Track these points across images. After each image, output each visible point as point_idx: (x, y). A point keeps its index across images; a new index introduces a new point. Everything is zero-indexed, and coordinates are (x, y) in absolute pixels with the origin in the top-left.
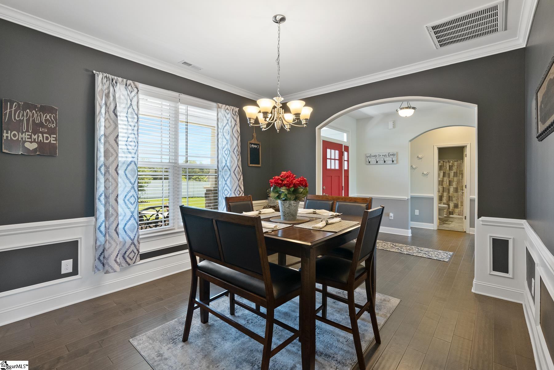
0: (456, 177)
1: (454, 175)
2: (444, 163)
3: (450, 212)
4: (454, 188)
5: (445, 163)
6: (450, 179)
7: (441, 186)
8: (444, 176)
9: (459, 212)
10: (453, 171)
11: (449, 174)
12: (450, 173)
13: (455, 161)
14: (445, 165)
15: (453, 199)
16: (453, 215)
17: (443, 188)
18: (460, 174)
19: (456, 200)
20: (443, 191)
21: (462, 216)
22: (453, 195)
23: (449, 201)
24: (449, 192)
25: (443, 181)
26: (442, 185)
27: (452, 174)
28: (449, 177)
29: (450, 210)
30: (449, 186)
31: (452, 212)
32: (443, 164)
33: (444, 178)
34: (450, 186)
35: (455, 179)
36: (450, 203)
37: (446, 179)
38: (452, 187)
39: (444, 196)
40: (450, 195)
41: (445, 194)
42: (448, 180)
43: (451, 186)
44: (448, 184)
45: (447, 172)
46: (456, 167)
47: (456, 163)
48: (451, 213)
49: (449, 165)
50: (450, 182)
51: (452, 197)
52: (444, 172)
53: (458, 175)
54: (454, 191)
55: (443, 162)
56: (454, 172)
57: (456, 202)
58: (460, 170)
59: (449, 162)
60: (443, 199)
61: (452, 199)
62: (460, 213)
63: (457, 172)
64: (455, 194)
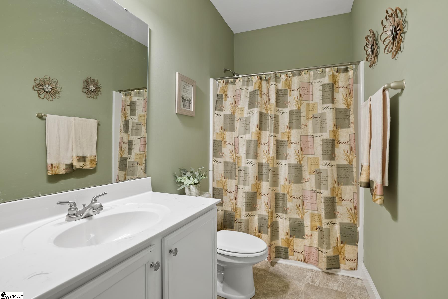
0: (298, 128)
1: (291, 121)
2: (261, 83)
3: (278, 249)
4: (290, 165)
5: (264, 83)
6: (279, 137)
7: (254, 161)
8: (261, 126)
9: (307, 250)
10: (287, 110)
11: (276, 118)
12: (279, 114)
13: (294, 75)
14: (264, 91)
15: (289, 205)
16: (286, 258)
17: (260, 165)
18: (307, 119)
19: (298, 207)
20: (260, 178)
21: (314, 264)
22: (288, 193)
23: (276, 211)
24: (275, 182)
25: (258, 143)
26: (256, 157)
27: (284, 120)
28: (276, 129)
29: (280, 243)
30: (275, 161)
31: (286, 250)
32: (260, 87)
33: (263, 132)
34: (280, 161)
35: (295, 135)
36: (279, 220)
37: (266, 135)
38: (283, 162)
39: (261, 194)
40: (280, 190)
41: (265, 186)
42: (272, 138)
43: (282, 159)
44: (272, 153)
45: (272, 112)
46: (296, 94)
47: (295, 82)
48: (282, 251)
49: (277, 91)
50: (278, 143)
51: (284, 199)
52: (261, 114)
53: (303, 120)
54: (292, 178)
55: (260, 78)
56: (291, 113)
57: (296, 216)
58: (308, 106)
59: (275, 77)
60: (259, 202)
61: (285, 205)
62: (310, 253)
63: (299, 111)
64: (295, 189)
